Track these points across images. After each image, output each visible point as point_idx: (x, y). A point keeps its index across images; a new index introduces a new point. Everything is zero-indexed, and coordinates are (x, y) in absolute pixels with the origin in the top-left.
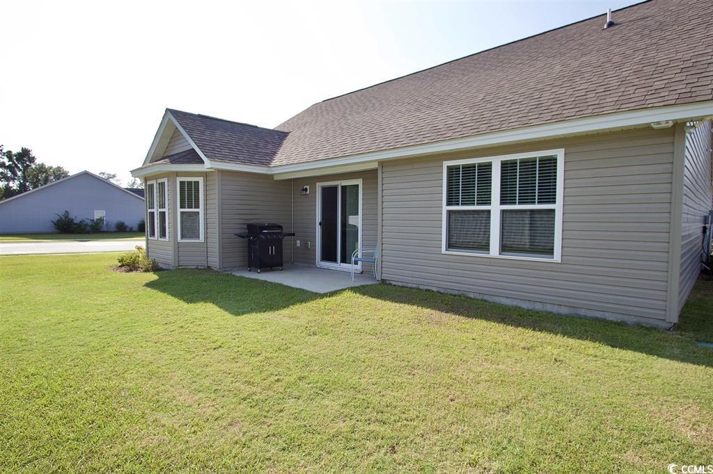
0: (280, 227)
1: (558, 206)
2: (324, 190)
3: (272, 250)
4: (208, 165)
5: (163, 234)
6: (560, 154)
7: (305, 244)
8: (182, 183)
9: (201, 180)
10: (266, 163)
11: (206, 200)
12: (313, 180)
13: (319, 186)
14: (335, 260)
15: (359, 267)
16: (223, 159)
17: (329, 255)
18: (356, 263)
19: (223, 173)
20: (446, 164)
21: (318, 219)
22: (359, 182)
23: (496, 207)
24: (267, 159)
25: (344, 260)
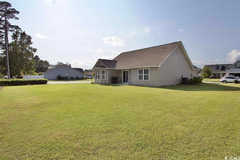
0: (117, 77)
1: (149, 75)
2: (124, 71)
3: (116, 81)
4: (107, 68)
5: (99, 78)
6: (149, 69)
7: (120, 80)
8: (102, 71)
9: (105, 70)
10: (115, 68)
11: (106, 73)
12: (122, 70)
13: (123, 71)
14: (125, 82)
15: (129, 83)
16: (109, 67)
17: (124, 82)
18: (128, 82)
19: (109, 69)
20: (139, 69)
21: (123, 76)
22: (129, 71)
23: (143, 75)
24: (114, 66)
25: (127, 82)
